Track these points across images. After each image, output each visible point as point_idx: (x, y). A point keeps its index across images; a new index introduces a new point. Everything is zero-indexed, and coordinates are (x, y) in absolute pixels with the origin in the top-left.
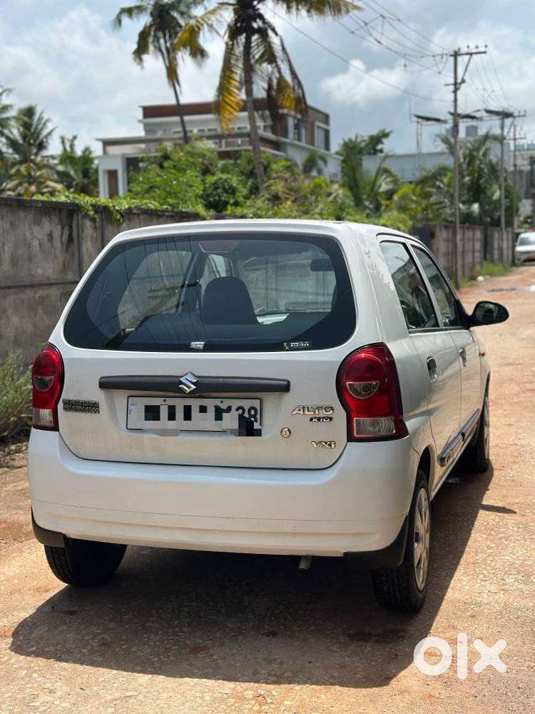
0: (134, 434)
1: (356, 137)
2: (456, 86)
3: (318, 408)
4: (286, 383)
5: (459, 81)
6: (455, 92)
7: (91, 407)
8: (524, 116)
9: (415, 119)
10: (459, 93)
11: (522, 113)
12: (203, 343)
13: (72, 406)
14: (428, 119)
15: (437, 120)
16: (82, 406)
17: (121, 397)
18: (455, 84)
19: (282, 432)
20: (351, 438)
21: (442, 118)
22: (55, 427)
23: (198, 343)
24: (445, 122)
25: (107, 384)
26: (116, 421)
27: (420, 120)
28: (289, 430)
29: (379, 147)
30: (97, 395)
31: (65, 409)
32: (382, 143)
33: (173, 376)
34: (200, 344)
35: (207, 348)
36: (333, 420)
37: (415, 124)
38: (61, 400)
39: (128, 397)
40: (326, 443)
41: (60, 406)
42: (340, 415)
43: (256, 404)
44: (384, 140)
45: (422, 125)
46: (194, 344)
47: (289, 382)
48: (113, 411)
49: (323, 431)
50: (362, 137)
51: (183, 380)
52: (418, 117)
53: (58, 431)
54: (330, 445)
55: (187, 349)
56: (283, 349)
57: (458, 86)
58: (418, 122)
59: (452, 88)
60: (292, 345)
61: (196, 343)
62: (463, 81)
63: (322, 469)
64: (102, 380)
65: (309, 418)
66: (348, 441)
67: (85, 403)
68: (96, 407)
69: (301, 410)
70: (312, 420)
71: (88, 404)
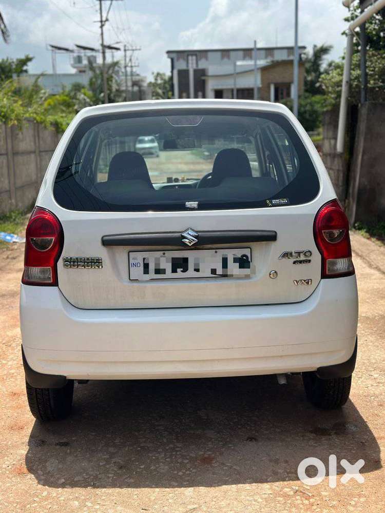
1: (7, 59)
2: (102, 23)
3: (299, 253)
4: (274, 233)
5: (104, 19)
6: (102, 26)
7: (95, 263)
8: (140, 50)
9: (50, 48)
10: (104, 28)
11: (138, 48)
12: (197, 203)
13: (73, 263)
14: (60, 49)
15: (67, 50)
16: (84, 262)
17: (121, 253)
18: (101, 21)
19: (270, 274)
20: (324, 276)
21: (70, 48)
22: (55, 283)
23: (192, 203)
24: (72, 51)
25: (108, 242)
26: (118, 274)
27: (54, 49)
28: (275, 272)
29: (25, 68)
30: (101, 252)
31: (65, 265)
32: (26, 65)
33: (170, 232)
34: (194, 204)
35: (201, 207)
36: (311, 262)
37: (51, 52)
38: (61, 258)
39: (129, 253)
40: (305, 281)
41: (60, 263)
42: (317, 257)
43: (247, 252)
44: (29, 64)
45: (55, 53)
46: (188, 204)
47: (276, 233)
48: (115, 265)
49: (303, 271)
50: (11, 59)
51: (185, 235)
52: (53, 47)
53: (58, 286)
54: (308, 283)
55: (183, 208)
56: (266, 206)
57: (103, 23)
58: (52, 51)
59: (99, 24)
60: (274, 201)
61: (190, 203)
62: (107, 20)
63: (301, 302)
64: (105, 238)
65: (292, 262)
66: (321, 278)
67: (88, 259)
68: (99, 263)
69: (287, 255)
70: (294, 263)
71: (90, 261)
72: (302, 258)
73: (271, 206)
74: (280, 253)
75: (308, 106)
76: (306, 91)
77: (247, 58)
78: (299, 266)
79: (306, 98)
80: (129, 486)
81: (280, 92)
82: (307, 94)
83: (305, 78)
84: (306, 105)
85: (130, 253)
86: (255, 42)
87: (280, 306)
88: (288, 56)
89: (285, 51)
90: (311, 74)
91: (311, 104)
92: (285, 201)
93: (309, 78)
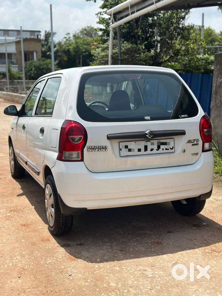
0: (123, 159)
12: (149, 117)
13: (93, 149)
17: (116, 142)
19: (182, 151)
22: (82, 160)
25: (109, 138)
26: (114, 153)
28: (185, 150)
30: (107, 143)
31: (88, 150)
33: (140, 132)
34: (148, 118)
35: (152, 119)
36: (198, 145)
38: (86, 147)
40: (196, 154)
41: (85, 149)
42: (201, 142)
46: (146, 118)
47: (185, 131)
48: (113, 149)
55: (144, 120)
60: (182, 116)
63: (193, 164)
64: (109, 136)
65: (191, 145)
66: (202, 152)
67: (100, 147)
68: (106, 148)
69: (189, 142)
70: (192, 145)
71: (101, 147)
72: (195, 143)
73: (181, 118)
74: (186, 141)
75: (45, 65)
76: (42, 56)
77: (6, 35)
78: (194, 146)
79: (43, 61)
80: (131, 258)
81: (27, 56)
82: (44, 58)
83: (41, 49)
84: (44, 65)
85: (120, 143)
86: (21, 27)
87: (182, 166)
88: (31, 36)
89: (29, 33)
90: (44, 47)
91: (46, 64)
92: (186, 116)
93: (43, 49)
